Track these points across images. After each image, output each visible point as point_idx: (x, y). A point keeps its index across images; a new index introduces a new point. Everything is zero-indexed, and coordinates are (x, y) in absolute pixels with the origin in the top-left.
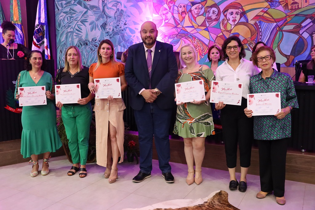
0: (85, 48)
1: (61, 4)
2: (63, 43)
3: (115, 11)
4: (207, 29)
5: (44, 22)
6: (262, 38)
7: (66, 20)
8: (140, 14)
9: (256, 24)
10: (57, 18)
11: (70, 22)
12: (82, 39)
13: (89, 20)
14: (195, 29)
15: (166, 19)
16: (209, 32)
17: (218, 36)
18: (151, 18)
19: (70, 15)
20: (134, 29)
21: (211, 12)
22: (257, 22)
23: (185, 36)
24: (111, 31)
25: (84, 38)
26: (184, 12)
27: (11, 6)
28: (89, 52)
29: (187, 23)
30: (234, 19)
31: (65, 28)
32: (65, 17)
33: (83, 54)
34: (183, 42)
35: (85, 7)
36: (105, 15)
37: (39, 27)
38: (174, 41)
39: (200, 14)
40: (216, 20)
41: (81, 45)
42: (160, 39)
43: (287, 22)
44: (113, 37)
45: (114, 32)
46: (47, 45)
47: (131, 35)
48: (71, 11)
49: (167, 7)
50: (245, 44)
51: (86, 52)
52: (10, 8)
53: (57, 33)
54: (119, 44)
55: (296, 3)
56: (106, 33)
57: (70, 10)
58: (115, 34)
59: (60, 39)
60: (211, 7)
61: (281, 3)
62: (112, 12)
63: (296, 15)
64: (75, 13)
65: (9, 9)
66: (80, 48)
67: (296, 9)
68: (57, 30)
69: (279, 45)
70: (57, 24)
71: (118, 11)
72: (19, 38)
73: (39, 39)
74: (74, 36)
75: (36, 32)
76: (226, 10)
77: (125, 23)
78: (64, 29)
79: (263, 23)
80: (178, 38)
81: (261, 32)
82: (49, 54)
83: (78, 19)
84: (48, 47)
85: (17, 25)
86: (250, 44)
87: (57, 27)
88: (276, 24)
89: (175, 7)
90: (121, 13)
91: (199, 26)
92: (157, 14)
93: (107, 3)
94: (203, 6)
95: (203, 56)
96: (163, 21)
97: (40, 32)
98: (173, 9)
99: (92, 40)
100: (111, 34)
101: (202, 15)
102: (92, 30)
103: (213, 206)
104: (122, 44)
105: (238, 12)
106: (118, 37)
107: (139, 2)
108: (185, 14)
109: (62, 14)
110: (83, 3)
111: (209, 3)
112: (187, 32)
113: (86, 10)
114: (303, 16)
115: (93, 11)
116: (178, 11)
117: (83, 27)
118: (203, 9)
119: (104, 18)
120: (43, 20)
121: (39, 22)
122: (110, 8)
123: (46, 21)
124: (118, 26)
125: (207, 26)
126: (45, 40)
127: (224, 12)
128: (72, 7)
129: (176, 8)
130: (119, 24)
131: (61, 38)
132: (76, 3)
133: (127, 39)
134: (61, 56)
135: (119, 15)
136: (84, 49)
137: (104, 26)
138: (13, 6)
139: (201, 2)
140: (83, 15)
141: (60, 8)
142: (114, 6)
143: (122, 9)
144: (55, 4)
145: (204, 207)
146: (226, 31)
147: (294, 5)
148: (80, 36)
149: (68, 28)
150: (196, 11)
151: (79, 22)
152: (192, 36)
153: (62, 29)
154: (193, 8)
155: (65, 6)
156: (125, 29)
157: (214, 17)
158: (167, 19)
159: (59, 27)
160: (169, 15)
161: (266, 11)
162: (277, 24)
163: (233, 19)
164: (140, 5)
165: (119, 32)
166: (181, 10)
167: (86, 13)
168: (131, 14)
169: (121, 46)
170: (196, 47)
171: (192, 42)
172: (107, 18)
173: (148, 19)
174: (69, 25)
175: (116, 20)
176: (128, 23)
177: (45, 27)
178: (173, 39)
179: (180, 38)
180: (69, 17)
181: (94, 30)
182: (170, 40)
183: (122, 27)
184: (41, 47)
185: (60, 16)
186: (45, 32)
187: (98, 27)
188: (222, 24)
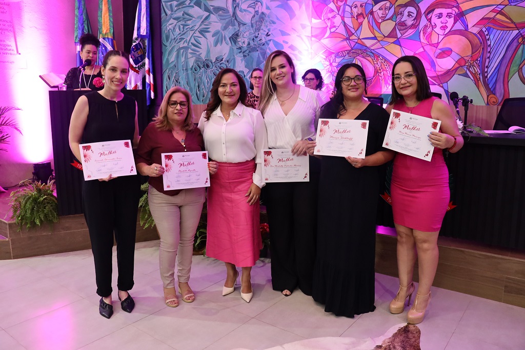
0: (206, 72)
1: (171, 5)
2: (172, 65)
3: (252, 15)
4: (398, 42)
5: (145, 34)
6: (491, 57)
7: (177, 30)
8: (291, 19)
9: (481, 32)
10: (163, 28)
11: (184, 32)
12: (200, 59)
13: (213, 30)
14: (379, 41)
15: (333, 26)
16: (400, 46)
17: (417, 52)
18: (309, 25)
19: (183, 23)
20: (282, 43)
21: (406, 13)
22: (484, 29)
23: (362, 54)
24: (245, 45)
25: (203, 56)
26: (361, 14)
27: (99, 13)
28: (212, 79)
29: (365, 32)
30: (444, 25)
31: (175, 42)
32: (176, 25)
33: (201, 81)
35: (207, 9)
36: (237, 20)
37: (137, 42)
38: (344, 61)
39: (386, 19)
40: (414, 26)
41: (200, 67)
42: (323, 58)
44: (248, 55)
45: (250, 47)
46: (149, 69)
48: (186, 16)
49: (334, 8)
50: (462, 67)
51: (207, 79)
53: (163, 51)
56: (237, 48)
57: (183, 15)
58: (254, 49)
59: (168, 59)
62: (247, 16)
64: (191, 20)
65: (97, 17)
66: (198, 72)
68: (163, 46)
69: (522, 68)
70: (164, 36)
71: (257, 14)
73: (138, 59)
74: (189, 54)
75: (134, 49)
76: (430, 10)
77: (268, 33)
78: (174, 44)
79: (495, 31)
80: (351, 57)
81: (489, 45)
82: (152, 81)
83: (196, 28)
84: (151, 70)
85: (107, 39)
86: (470, 67)
87: (164, 41)
88: (517, 31)
89: (347, 7)
90: (262, 17)
91: (385, 37)
92: (318, 18)
93: (240, 2)
94: (392, 4)
96: (328, 29)
97: (139, 49)
98: (344, 11)
99: (217, 59)
100: (246, 51)
101: (391, 19)
102: (216, 45)
105: (452, 14)
106: (256, 55)
108: (362, 19)
109: (172, 21)
110: (202, 4)
112: (366, 46)
113: (207, 14)
115: (218, 15)
116: (351, 13)
117: (202, 40)
118: (392, 10)
119: (235, 25)
120: (143, 32)
121: (137, 35)
122: (245, 10)
123: (148, 32)
124: (256, 37)
125: (399, 37)
126: (147, 61)
127: (426, 13)
128: (186, 10)
129: (348, 9)
130: (258, 34)
131: (169, 58)
132: (192, 4)
134: (169, 85)
135: (259, 22)
136: (204, 73)
137: (234, 38)
138: (103, 12)
140: (202, 22)
141: (169, 12)
142: (250, 7)
143: (263, 11)
144: (162, 7)
146: (429, 44)
148: (198, 53)
149: (180, 42)
150: (380, 13)
151: (197, 32)
152: (373, 53)
153: (171, 44)
154: (376, 8)
155: (176, 8)
156: (267, 43)
157: (410, 22)
158: (335, 27)
159: (167, 40)
160: (338, 20)
161: (500, 10)
162: (520, 32)
163: (442, 25)
164: (291, 5)
165: (258, 47)
166: (356, 11)
167: (207, 18)
168: (278, 19)
170: (379, 71)
171: (373, 63)
172: (239, 25)
173: (304, 27)
174: (182, 37)
175: (254, 28)
176: (272, 34)
177: (146, 42)
178: (342, 58)
179: (354, 57)
180: (182, 25)
181: (219, 44)
182: (338, 60)
183: (263, 39)
184: (141, 72)
185: (169, 23)
186: (147, 48)
187: (225, 41)
188: (424, 33)
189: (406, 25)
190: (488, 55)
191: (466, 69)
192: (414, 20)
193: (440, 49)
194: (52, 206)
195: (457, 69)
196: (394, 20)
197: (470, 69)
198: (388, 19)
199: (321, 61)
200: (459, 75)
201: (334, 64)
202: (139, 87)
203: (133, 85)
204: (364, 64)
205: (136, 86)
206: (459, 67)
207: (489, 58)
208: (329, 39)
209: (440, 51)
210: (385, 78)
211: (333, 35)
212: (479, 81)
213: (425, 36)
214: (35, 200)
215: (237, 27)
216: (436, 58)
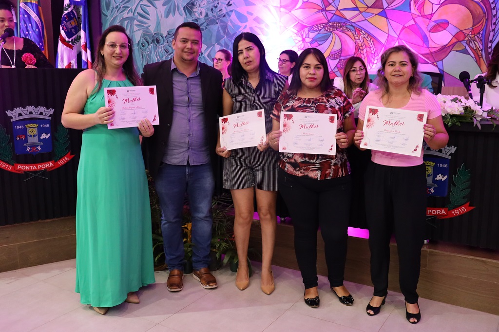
0: (155, 48)
4: (383, 14)
6: (497, 29)
12: (149, 33)
14: (361, 12)
16: (387, 18)
17: (406, 25)
20: (246, 14)
23: (341, 27)
24: (202, 17)
25: (152, 29)
29: (345, 1)
31: (118, 11)
33: (150, 59)
34: (337, 38)
37: (70, 10)
38: (319, 36)
41: (148, 43)
42: (294, 32)
44: (206, 28)
45: (208, 19)
46: (86, 43)
47: (240, 24)
50: (460, 41)
53: (103, 21)
54: (218, 41)
58: (212, 22)
66: (146, 49)
68: (103, 16)
70: (103, 4)
72: (34, 29)
73: (71, 31)
74: (135, 26)
75: (66, 18)
77: (229, 2)
78: (116, 14)
80: (327, 31)
81: (495, 16)
82: (89, 59)
84: (88, 46)
85: (30, 5)
86: (470, 42)
87: (104, 10)
91: (368, 7)
95: (374, 65)
97: (73, 18)
99: (168, 33)
100: (203, 23)
102: (167, 16)
104: (222, 41)
106: (215, 28)
112: (346, 19)
117: (151, 9)
121: (69, 1)
124: (216, 7)
125: (385, 7)
126: (82, 33)
130: (218, 3)
133: (231, 32)
136: (153, 49)
137: (189, 8)
146: (421, 16)
148: (145, 26)
149: (123, 11)
152: (354, 27)
153: (112, 13)
156: (228, 14)
159: (108, 9)
165: (218, 19)
169: (221, 45)
170: (361, 48)
171: (353, 39)
174: (125, 5)
176: (234, 3)
177: (81, 10)
178: (318, 32)
179: (332, 31)
181: (171, 15)
182: (312, 35)
183: (224, 9)
184: (75, 47)
186: (82, 18)
187: (178, 11)
188: (415, 2)
190: (493, 27)
191: (465, 45)
193: (435, 22)
195: (454, 45)
197: (471, 44)
199: (291, 36)
200: (457, 51)
201: (307, 40)
202: (73, 66)
203: (66, 64)
204: (343, 40)
205: (70, 64)
206: (456, 43)
207: (493, 30)
208: (302, 10)
209: (434, 24)
210: (368, 56)
211: (306, 5)
212: (481, 58)
213: (417, 6)
216: (430, 32)
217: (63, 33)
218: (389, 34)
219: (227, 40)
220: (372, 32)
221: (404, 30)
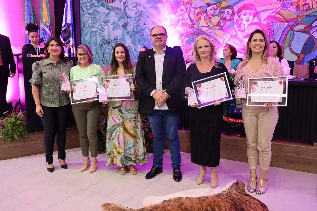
0: (108, 46)
1: (86, 5)
2: (87, 42)
3: (135, 12)
4: (221, 29)
5: (70, 23)
7: (90, 20)
8: (158, 14)
9: (268, 24)
10: (82, 19)
11: (94, 22)
12: (104, 38)
13: (112, 21)
14: (210, 28)
16: (223, 31)
17: (233, 35)
18: (169, 18)
19: (94, 16)
21: (226, 12)
22: (270, 22)
24: (131, 30)
25: (106, 37)
26: (200, 12)
27: (41, 9)
28: (111, 51)
29: (202, 23)
30: (248, 19)
32: (89, 18)
33: (105, 51)
35: (108, 9)
36: (126, 15)
37: (65, 28)
38: (190, 40)
39: (215, 15)
40: (231, 20)
41: (104, 43)
43: (298, 22)
44: (133, 36)
45: (134, 32)
46: (73, 44)
48: (95, 12)
49: (184, 9)
51: (108, 50)
52: (41, 10)
53: (82, 33)
54: (139, 43)
55: (307, 4)
56: (126, 32)
57: (94, 11)
58: (136, 33)
59: (84, 38)
60: (226, 8)
61: (293, 4)
62: (133, 13)
63: (307, 16)
64: (98, 15)
66: (103, 47)
67: (307, 10)
68: (82, 30)
69: (290, 44)
70: (82, 25)
71: (138, 12)
73: (66, 38)
74: (97, 35)
75: (63, 32)
76: (240, 11)
77: (145, 23)
78: (88, 29)
79: (275, 23)
80: (194, 37)
81: (273, 31)
82: (75, 52)
83: (101, 20)
84: (74, 45)
85: (46, 26)
87: (82, 28)
88: (287, 24)
89: (192, 8)
90: (141, 14)
91: (214, 26)
92: (174, 14)
93: (128, 4)
94: (218, 7)
97: (67, 32)
98: (190, 10)
99: (114, 39)
100: (132, 34)
101: (217, 15)
102: (114, 30)
103: (232, 195)
104: (141, 43)
105: (252, 13)
106: (138, 36)
107: (157, 3)
108: (201, 15)
109: (87, 15)
110: (105, 5)
111: (224, 4)
112: (203, 31)
113: (108, 11)
114: (313, 16)
115: (115, 12)
116: (194, 12)
117: (105, 27)
118: (218, 10)
119: (125, 18)
120: (69, 21)
121: (65, 23)
122: (131, 9)
123: (72, 21)
124: (138, 25)
125: (222, 26)
126: (71, 39)
127: (237, 12)
128: (96, 8)
129: (192, 9)
131: (86, 38)
132: (99, 5)
133: (146, 38)
135: (139, 16)
136: (106, 47)
137: (125, 26)
138: (43, 9)
139: (216, 3)
140: (105, 16)
141: (85, 10)
142: (134, 7)
143: (142, 10)
144: (80, 6)
145: (223, 196)
146: (239, 30)
147: (306, 6)
148: (103, 35)
149: (92, 28)
150: (211, 12)
151: (102, 22)
153: (86, 29)
154: (209, 9)
155: (89, 8)
156: (144, 29)
157: (228, 17)
158: (184, 19)
159: (84, 27)
160: (186, 16)
161: (278, 11)
162: (289, 24)
163: (246, 19)
164: (158, 6)
165: (139, 31)
166: (197, 11)
167: (108, 14)
168: (151, 15)
169: (141, 45)
172: (128, 18)
173: (166, 19)
174: (93, 25)
175: (137, 20)
176: (147, 23)
177: (71, 27)
178: (189, 38)
180: (93, 18)
181: (116, 30)
182: (187, 39)
183: (142, 26)
184: (68, 46)
185: (85, 17)
186: (71, 32)
187: (119, 27)
189: (226, 19)
190: (272, 36)
192: (231, 16)
194: (24, 127)
196: (219, 16)
198: (215, 16)
199: (177, 40)
201: (184, 42)
207: (273, 38)
208: (181, 27)
209: (246, 34)
211: (184, 24)
213: (237, 25)
214: (14, 124)
215: (126, 19)
216: (244, 38)
217: (62, 39)
218: (224, 39)
219: (144, 42)
220: (216, 38)
221: (231, 37)
